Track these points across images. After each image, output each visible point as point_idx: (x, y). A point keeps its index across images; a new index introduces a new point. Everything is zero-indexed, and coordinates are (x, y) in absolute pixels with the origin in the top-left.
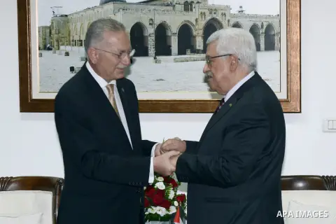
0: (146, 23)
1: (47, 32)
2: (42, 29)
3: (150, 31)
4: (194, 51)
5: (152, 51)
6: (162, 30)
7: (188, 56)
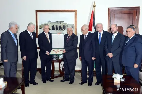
0: (54, 25)
1: (40, 26)
2: (39, 26)
3: (55, 27)
4: (61, 29)
5: (55, 29)
6: (57, 26)
7: (61, 30)
